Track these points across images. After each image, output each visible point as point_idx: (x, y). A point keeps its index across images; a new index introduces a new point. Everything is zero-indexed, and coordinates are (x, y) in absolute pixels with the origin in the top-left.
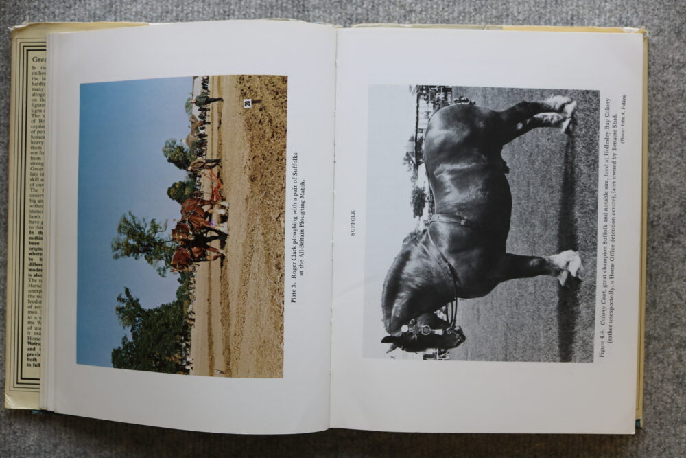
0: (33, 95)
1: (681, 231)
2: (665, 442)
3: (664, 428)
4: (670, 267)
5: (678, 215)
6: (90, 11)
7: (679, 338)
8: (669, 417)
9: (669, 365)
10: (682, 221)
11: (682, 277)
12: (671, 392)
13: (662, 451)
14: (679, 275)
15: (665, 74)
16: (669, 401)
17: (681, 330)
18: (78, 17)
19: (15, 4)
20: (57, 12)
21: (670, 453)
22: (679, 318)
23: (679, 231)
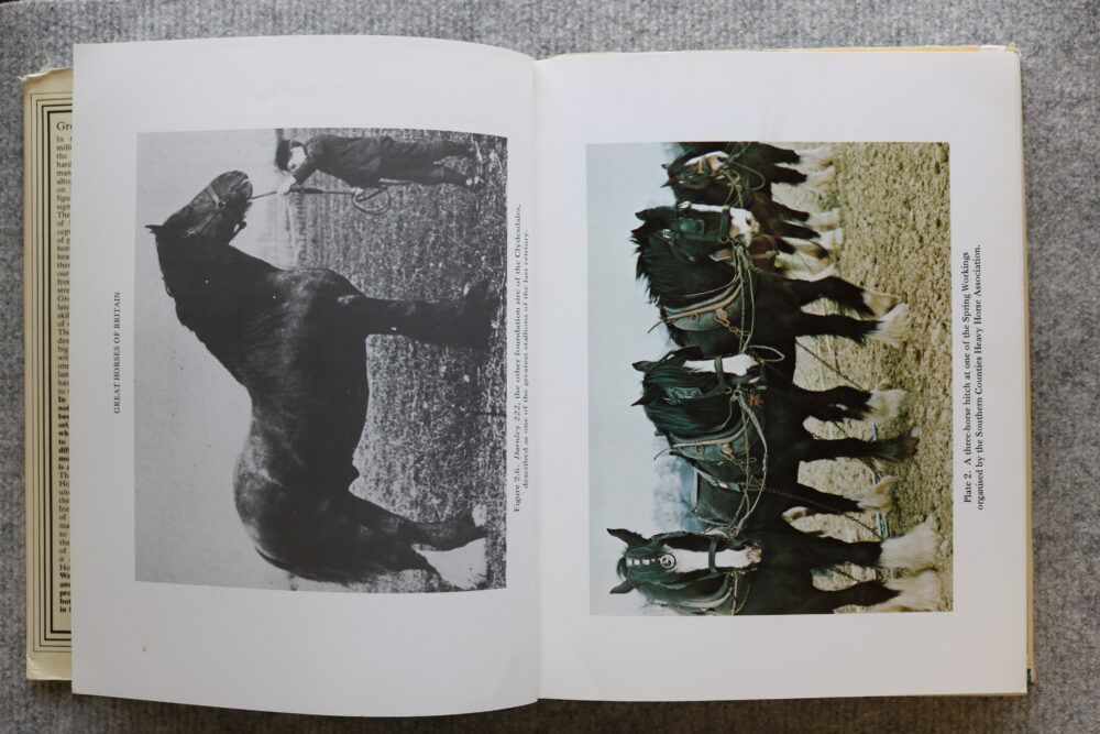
0: (59, 182)
1: (1085, 365)
2: (1071, 704)
3: (1069, 682)
4: (1070, 423)
5: (1079, 340)
7: (1088, 537)
8: (1077, 664)
9: (1073, 581)
10: (1085, 350)
11: (1088, 440)
12: (1079, 624)
13: (1066, 718)
14: (1084, 436)
15: (1050, 117)
16: (1076, 638)
17: (1091, 525)
21: (1081, 722)
22: (1087, 505)
23: (1081, 365)
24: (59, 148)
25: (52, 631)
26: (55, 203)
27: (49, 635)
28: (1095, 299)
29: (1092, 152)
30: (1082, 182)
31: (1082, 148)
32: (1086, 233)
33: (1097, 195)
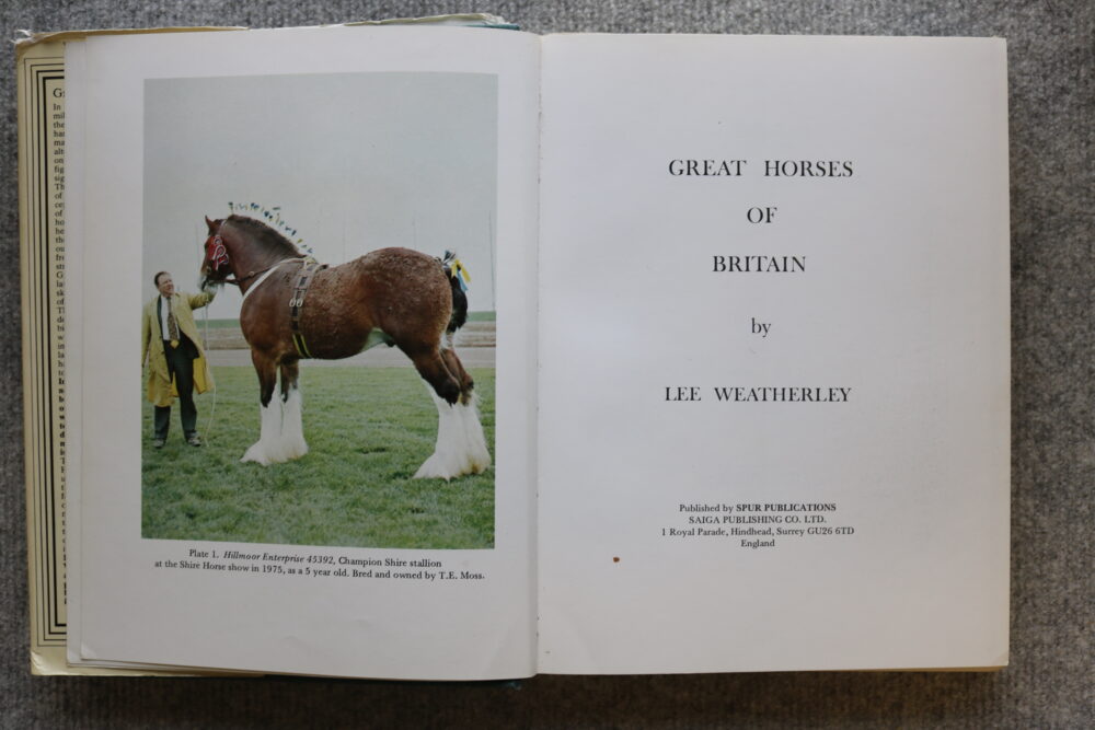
0: (56, 153)
1: (1036, 258)
2: (1025, 588)
3: (1023, 566)
4: (1021, 315)
5: (1029, 233)
7: (1040, 425)
8: (1031, 549)
9: (1026, 468)
10: (1035, 244)
11: (1039, 330)
12: (1032, 510)
13: (1021, 602)
14: (1035, 327)
15: (999, 17)
16: (1030, 524)
17: (1042, 413)
21: (1035, 606)
22: (1038, 395)
23: (1032, 258)
24: (55, 116)
25: (57, 625)
26: (51, 174)
27: (54, 628)
28: (1044, 194)
29: (1041, 51)
30: (1030, 81)
31: (1030, 48)
32: (1035, 129)
33: (1044, 92)
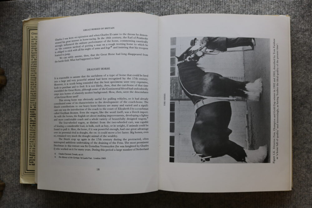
0: (32, 49)
1: (307, 102)
2: (303, 194)
3: (302, 188)
4: (303, 117)
5: (305, 95)
6: (51, 13)
7: (308, 149)
8: (304, 183)
9: (303, 160)
10: (307, 98)
11: (308, 122)
12: (305, 172)
13: (301, 198)
14: (307, 121)
15: (298, 35)
16: (304, 176)
17: (308, 145)
18: (46, 15)
19: (20, 11)
20: (38, 13)
21: (305, 200)
22: (307, 140)
23: (306, 102)
24: (32, 39)
25: (27, 170)
26: (31, 54)
27: (26, 171)
28: (310, 84)
29: (309, 44)
30: (306, 52)
31: (306, 43)
32: (307, 66)
33: (310, 56)
